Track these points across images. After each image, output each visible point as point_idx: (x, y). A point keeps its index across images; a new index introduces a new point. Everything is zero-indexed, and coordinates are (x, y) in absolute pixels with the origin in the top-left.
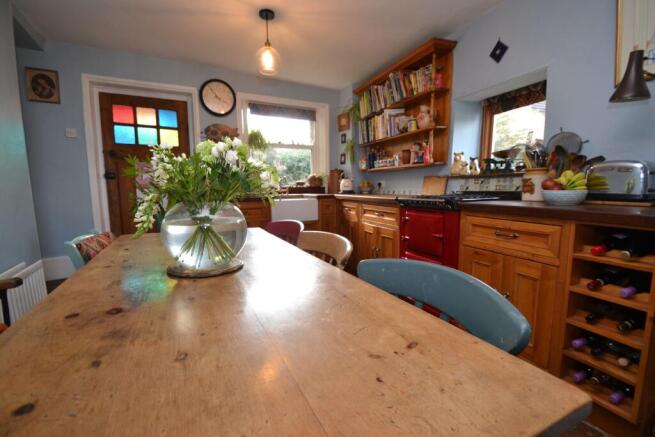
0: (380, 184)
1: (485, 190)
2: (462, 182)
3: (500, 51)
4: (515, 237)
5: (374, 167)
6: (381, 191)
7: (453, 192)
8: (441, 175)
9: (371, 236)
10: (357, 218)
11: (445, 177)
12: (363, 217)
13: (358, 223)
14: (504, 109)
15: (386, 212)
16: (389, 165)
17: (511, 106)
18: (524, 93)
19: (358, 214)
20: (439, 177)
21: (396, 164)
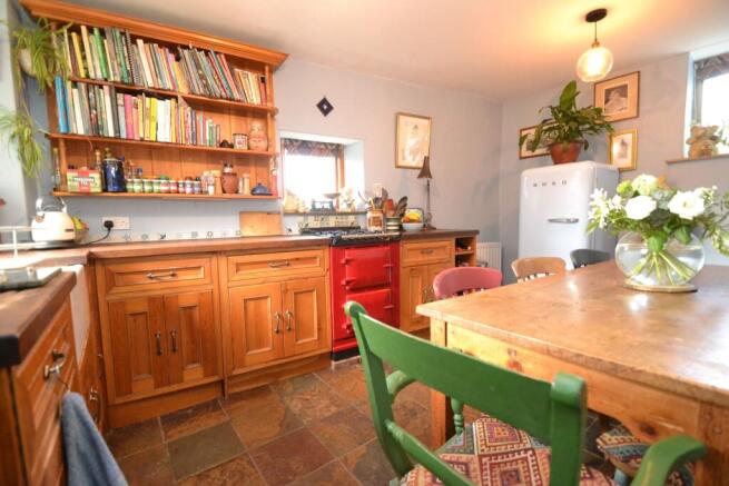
0: (109, 225)
1: (326, 226)
2: (301, 219)
3: (325, 107)
5: (125, 191)
6: (115, 236)
7: (290, 230)
8: (268, 210)
9: (263, 301)
10: (212, 282)
11: (279, 213)
12: (236, 277)
13: (216, 292)
14: (301, 153)
15: (297, 259)
16: (188, 190)
17: (309, 154)
18: (323, 147)
19: (215, 277)
20: (269, 213)
21: (211, 190)
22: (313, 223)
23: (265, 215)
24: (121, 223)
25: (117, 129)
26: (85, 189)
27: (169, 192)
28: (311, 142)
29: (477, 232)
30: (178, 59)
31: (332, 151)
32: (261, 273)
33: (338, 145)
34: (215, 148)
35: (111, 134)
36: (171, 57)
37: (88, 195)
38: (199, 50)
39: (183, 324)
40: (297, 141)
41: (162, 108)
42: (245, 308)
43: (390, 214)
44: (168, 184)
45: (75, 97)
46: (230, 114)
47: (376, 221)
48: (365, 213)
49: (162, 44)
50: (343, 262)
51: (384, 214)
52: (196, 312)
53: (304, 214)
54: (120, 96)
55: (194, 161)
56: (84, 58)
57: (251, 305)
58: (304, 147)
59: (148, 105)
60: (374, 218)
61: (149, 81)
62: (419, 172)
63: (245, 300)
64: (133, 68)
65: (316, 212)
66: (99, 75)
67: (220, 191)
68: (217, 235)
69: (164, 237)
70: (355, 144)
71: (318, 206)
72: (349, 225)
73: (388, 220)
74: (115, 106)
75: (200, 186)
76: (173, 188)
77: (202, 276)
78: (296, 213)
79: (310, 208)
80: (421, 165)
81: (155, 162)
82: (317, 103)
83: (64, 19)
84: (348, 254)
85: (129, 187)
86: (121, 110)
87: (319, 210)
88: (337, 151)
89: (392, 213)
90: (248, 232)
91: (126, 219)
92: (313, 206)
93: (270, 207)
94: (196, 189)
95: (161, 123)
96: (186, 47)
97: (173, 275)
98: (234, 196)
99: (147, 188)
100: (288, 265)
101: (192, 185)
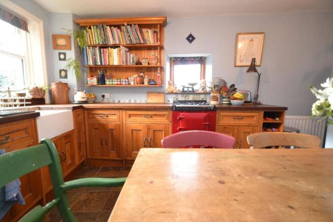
0: (103, 96)
1: (187, 100)
2: (174, 96)
3: (191, 38)
4: (242, 119)
5: (105, 84)
6: (105, 100)
7: (169, 101)
8: (159, 91)
9: (139, 131)
10: (120, 121)
11: (164, 93)
12: (129, 120)
13: (121, 125)
14: (182, 64)
15: (156, 115)
16: (124, 83)
17: (185, 64)
18: (192, 59)
19: (121, 118)
20: (159, 93)
21: (132, 83)
22: (181, 98)
23: (158, 94)
24: (107, 95)
25: (101, 62)
26: (92, 84)
27: (117, 84)
28: (186, 58)
29: (286, 109)
30: (121, 31)
31: (199, 60)
32: (139, 119)
33: (201, 57)
34: (134, 66)
35: (99, 64)
36: (119, 31)
37: (93, 86)
38: (128, 25)
39: (110, 135)
40: (179, 58)
41: (115, 51)
42: (132, 133)
43: (224, 94)
44: (117, 81)
45: (90, 51)
46: (144, 50)
47: (215, 98)
48: (210, 93)
49: (115, 26)
50: (178, 118)
51: (221, 95)
52: (114, 131)
53: (176, 93)
54: (102, 49)
55: (130, 72)
56: (93, 38)
57: (134, 132)
58: (183, 60)
59: (110, 52)
60: (213, 96)
61: (111, 42)
62: (248, 68)
63: (132, 130)
64: (106, 38)
65: (184, 93)
66: (97, 43)
67: (136, 83)
68: (138, 101)
69: (119, 101)
70: (210, 56)
71: (186, 89)
72: (201, 100)
73: (224, 98)
74: (100, 53)
75: (128, 81)
76: (119, 83)
77: (116, 118)
78: (172, 93)
79: (181, 90)
80: (249, 64)
81: (117, 73)
82: (186, 37)
83: (86, 25)
84: (181, 115)
85: (106, 83)
86: (102, 54)
87: (186, 91)
88: (202, 60)
89: (225, 93)
90: (150, 101)
91: (108, 94)
92: (183, 89)
93: (159, 90)
94: (127, 83)
95: (115, 58)
96: (124, 25)
97: (107, 116)
98: (141, 85)
99: (111, 83)
100: (151, 117)
101: (125, 81)
